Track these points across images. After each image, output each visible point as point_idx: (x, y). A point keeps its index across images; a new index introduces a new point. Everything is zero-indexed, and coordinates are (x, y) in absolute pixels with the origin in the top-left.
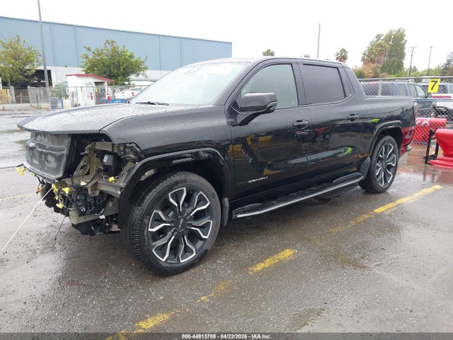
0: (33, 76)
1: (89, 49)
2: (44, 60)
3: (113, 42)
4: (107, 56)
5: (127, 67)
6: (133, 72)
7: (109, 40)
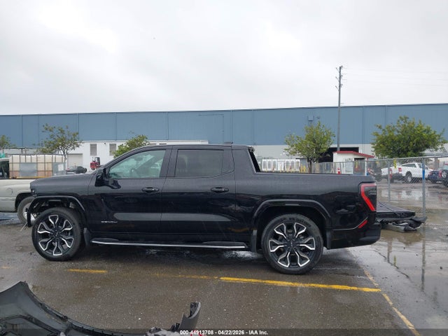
0: (326, 153)
1: (380, 127)
2: (338, 139)
3: (406, 118)
4: (398, 132)
5: (418, 142)
6: (427, 147)
7: (403, 117)
